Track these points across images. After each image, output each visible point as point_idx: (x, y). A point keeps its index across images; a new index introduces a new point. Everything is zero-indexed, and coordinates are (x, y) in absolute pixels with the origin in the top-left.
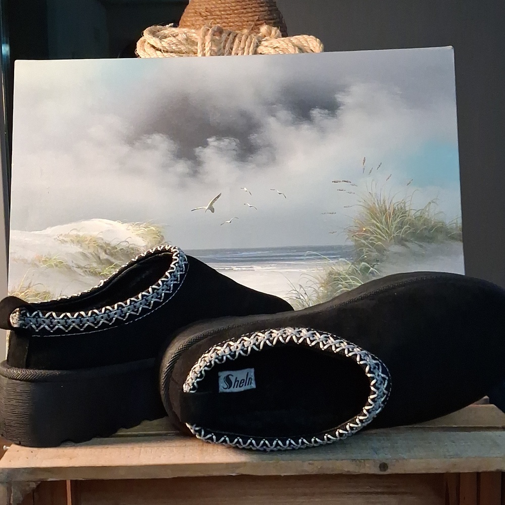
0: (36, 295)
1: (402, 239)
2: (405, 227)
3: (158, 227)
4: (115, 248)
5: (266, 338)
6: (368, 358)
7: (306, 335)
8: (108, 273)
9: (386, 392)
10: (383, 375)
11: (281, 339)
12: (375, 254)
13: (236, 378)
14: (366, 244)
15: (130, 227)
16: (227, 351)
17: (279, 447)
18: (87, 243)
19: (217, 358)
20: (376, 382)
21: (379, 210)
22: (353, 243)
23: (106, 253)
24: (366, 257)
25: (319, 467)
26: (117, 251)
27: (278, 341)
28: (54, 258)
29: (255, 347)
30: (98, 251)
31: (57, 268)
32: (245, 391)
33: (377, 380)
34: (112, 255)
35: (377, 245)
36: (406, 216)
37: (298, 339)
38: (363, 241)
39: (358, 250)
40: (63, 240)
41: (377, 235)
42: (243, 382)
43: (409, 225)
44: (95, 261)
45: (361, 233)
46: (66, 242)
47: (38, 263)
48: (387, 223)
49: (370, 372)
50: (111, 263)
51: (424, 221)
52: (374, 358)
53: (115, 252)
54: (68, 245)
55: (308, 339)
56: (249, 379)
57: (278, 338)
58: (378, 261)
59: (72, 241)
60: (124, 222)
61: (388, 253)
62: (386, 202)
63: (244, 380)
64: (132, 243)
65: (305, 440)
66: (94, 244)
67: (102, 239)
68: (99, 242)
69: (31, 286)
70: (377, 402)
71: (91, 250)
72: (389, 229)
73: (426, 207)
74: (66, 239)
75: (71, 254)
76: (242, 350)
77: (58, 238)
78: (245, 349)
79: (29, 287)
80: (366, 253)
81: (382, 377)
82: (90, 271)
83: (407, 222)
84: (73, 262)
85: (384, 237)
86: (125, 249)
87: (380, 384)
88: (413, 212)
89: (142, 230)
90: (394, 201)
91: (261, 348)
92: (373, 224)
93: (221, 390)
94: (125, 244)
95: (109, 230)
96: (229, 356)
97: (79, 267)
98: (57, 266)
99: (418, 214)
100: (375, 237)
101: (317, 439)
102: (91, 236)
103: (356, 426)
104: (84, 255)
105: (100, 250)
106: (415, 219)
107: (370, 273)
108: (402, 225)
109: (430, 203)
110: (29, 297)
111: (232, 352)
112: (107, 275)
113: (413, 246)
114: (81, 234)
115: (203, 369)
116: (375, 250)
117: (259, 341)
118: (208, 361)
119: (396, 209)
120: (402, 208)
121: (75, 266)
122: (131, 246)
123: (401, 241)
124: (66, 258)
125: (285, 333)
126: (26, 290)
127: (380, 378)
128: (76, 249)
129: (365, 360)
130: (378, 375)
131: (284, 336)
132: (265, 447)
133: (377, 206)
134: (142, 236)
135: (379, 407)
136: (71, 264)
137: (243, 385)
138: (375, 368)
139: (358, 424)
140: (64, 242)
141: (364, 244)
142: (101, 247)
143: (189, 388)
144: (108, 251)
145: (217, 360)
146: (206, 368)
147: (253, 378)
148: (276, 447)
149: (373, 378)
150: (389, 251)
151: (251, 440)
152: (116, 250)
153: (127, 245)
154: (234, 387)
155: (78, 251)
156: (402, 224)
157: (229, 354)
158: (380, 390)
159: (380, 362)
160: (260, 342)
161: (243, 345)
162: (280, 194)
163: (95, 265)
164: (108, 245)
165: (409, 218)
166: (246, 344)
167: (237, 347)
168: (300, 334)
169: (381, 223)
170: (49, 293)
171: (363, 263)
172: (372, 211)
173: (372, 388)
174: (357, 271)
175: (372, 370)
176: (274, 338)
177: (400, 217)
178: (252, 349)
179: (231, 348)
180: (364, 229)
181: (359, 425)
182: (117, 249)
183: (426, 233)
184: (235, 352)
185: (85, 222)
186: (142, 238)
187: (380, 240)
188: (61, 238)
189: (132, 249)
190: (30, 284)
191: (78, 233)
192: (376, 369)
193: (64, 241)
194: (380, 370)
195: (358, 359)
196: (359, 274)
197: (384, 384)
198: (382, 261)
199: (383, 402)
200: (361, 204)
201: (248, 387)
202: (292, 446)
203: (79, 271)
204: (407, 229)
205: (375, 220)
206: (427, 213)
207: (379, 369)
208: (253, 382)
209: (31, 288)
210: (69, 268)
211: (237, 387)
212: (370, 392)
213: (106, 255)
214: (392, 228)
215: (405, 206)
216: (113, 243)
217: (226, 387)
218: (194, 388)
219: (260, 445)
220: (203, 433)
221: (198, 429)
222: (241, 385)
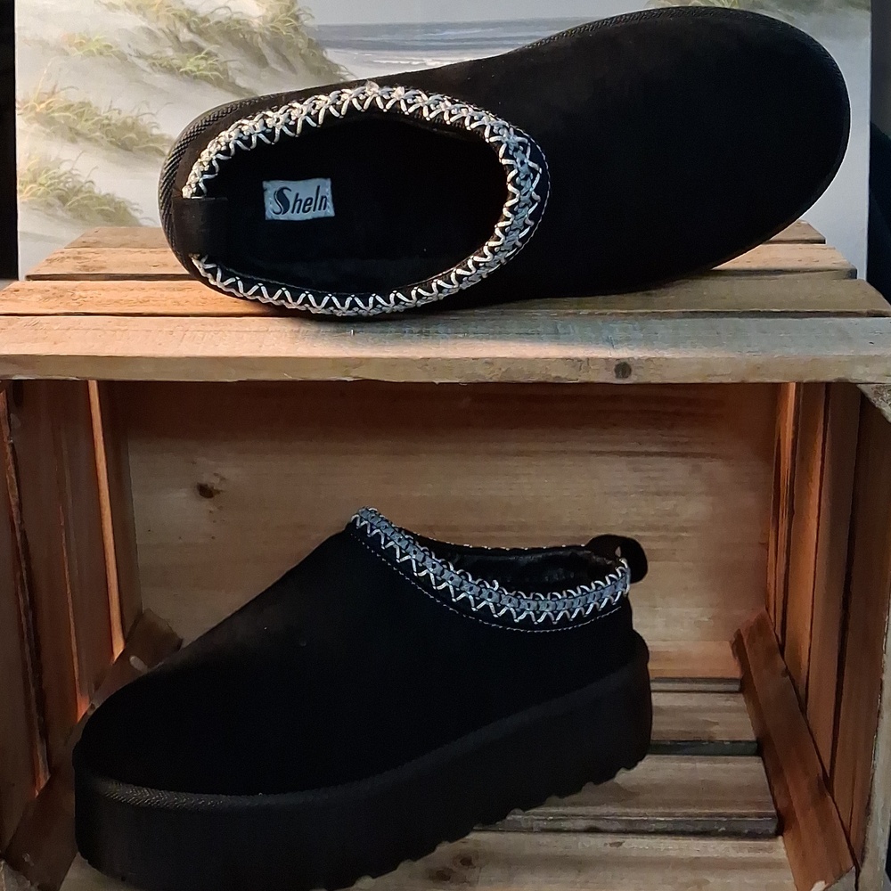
0: (68, 108)
4: (205, 20)
5: (329, 101)
6: (506, 131)
7: (400, 96)
8: (195, 69)
9: (538, 197)
10: (531, 164)
11: (355, 102)
13: (297, 195)
16: (259, 127)
17: (356, 309)
18: (154, 9)
19: (239, 139)
20: (517, 175)
23: (190, 30)
26: (210, 26)
27: (351, 106)
28: (96, 38)
29: (309, 121)
30: (175, 25)
31: (102, 57)
33: (519, 172)
34: (200, 33)
37: (385, 101)
42: (310, 204)
44: (171, 44)
46: (117, 8)
47: (66, 48)
49: (506, 155)
50: (200, 50)
52: (517, 133)
53: (207, 28)
54: (120, 13)
55: (402, 103)
56: (322, 198)
57: (351, 101)
59: (129, 7)
63: (312, 199)
64: (237, 10)
65: (399, 295)
66: (167, 11)
67: (183, 3)
68: (177, 7)
69: (57, 90)
70: (520, 215)
71: (163, 24)
76: (286, 124)
78: (292, 123)
79: (53, 93)
81: (529, 167)
82: (160, 65)
84: (129, 46)
86: (224, 21)
87: (525, 179)
91: (320, 121)
93: (270, 214)
94: (223, 12)
96: (262, 136)
97: (140, 56)
98: (101, 54)
101: (420, 290)
103: (483, 260)
104: (150, 32)
105: (178, 24)
110: (53, 112)
111: (267, 128)
112: (192, 71)
115: (214, 158)
117: (317, 108)
118: (223, 143)
121: (133, 54)
122: (235, 16)
124: (118, 40)
125: (364, 94)
126: (48, 98)
127: (524, 169)
129: (499, 135)
130: (522, 163)
131: (362, 97)
132: (332, 308)
135: (526, 226)
136: (127, 50)
137: (309, 209)
138: (516, 150)
139: (486, 257)
140: (112, 7)
142: (181, 18)
143: (191, 192)
144: (193, 26)
145: (239, 143)
146: (220, 156)
147: (329, 196)
148: (350, 309)
149: (511, 167)
151: (307, 295)
152: (207, 25)
153: (228, 15)
154: (293, 212)
157: (263, 132)
158: (524, 190)
159: (529, 141)
160: (319, 110)
161: (290, 117)
163: (170, 53)
164: (194, 13)
166: (295, 114)
167: (278, 120)
168: (390, 95)
170: (89, 104)
173: (510, 188)
175: (511, 153)
176: (343, 102)
178: (305, 122)
179: (268, 121)
181: (489, 257)
182: (209, 21)
184: (274, 128)
189: (238, 22)
190: (55, 87)
192: (519, 152)
193: (114, 5)
194: (528, 154)
195: (487, 133)
197: (533, 181)
199: (532, 217)
201: (321, 214)
202: (380, 306)
203: (140, 62)
207: (524, 152)
208: (330, 204)
209: (56, 95)
210: (123, 57)
211: (298, 212)
212: (505, 195)
213: (191, 35)
216: (203, 11)
217: (278, 210)
218: (199, 192)
219: (323, 305)
220: (219, 275)
221: (209, 266)
222: (307, 208)
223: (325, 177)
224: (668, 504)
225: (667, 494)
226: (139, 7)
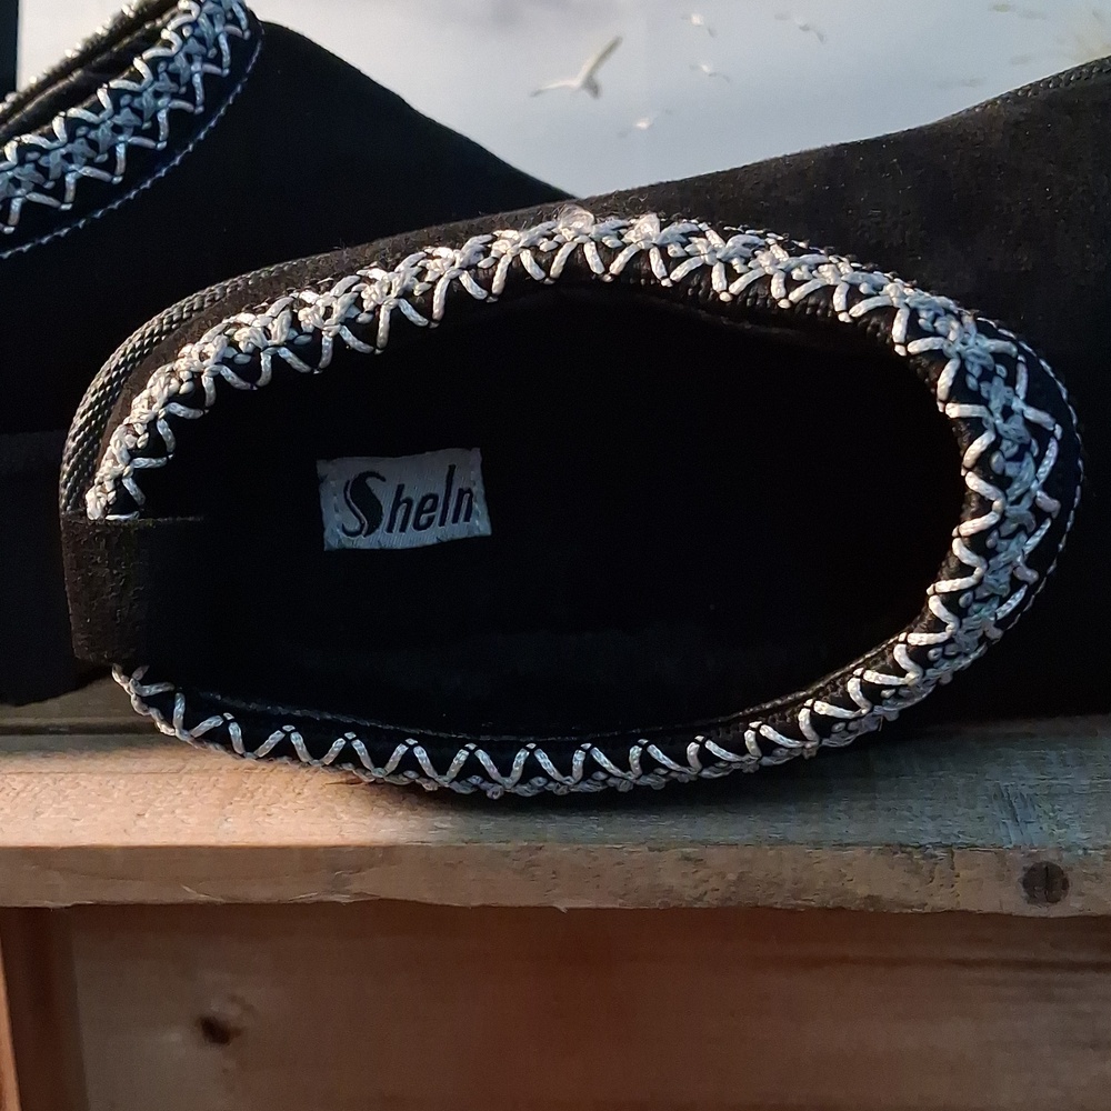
5: (459, 260)
6: (955, 324)
7: (647, 238)
9: (1050, 504)
10: (1032, 414)
11: (527, 259)
13: (400, 489)
16: (279, 331)
17: (539, 781)
19: (225, 361)
20: (994, 447)
25: (732, 877)
27: (516, 271)
29: (407, 309)
32: (443, 547)
33: (999, 438)
37: (608, 255)
42: (433, 509)
49: (959, 392)
52: (984, 330)
55: (655, 257)
56: (461, 493)
57: (517, 258)
63: (435, 498)
65: (655, 751)
70: (1002, 558)
76: (348, 322)
78: (363, 318)
81: (1027, 422)
87: (1018, 458)
91: (437, 310)
93: (334, 537)
96: (285, 353)
101: (710, 745)
103: (893, 680)
111: (300, 332)
115: (162, 413)
117: (429, 278)
118: (184, 375)
125: (550, 237)
127: (1014, 427)
129: (935, 334)
130: (1007, 412)
131: (545, 245)
132: (475, 780)
135: (1015, 584)
137: (430, 520)
138: (987, 375)
139: (902, 673)
143: (103, 502)
145: (226, 372)
146: (177, 409)
147: (478, 489)
148: (524, 779)
149: (976, 427)
151: (411, 748)
154: (390, 529)
157: (289, 344)
158: (1016, 489)
159: (1021, 351)
160: (434, 284)
161: (358, 302)
166: (370, 295)
167: (328, 311)
168: (620, 237)
173: (973, 482)
175: (972, 382)
176: (497, 260)
178: (396, 314)
179: (302, 315)
181: (911, 675)
184: (317, 333)
192: (997, 382)
194: (1021, 387)
195: (898, 330)
197: (1038, 461)
199: (1033, 560)
201: (456, 531)
202: (602, 776)
207: (1011, 381)
208: (479, 507)
211: (403, 529)
212: (956, 502)
217: (354, 526)
218: (122, 502)
219: (453, 770)
220: (179, 709)
221: (151, 690)
222: (424, 519)
223: (467, 445)
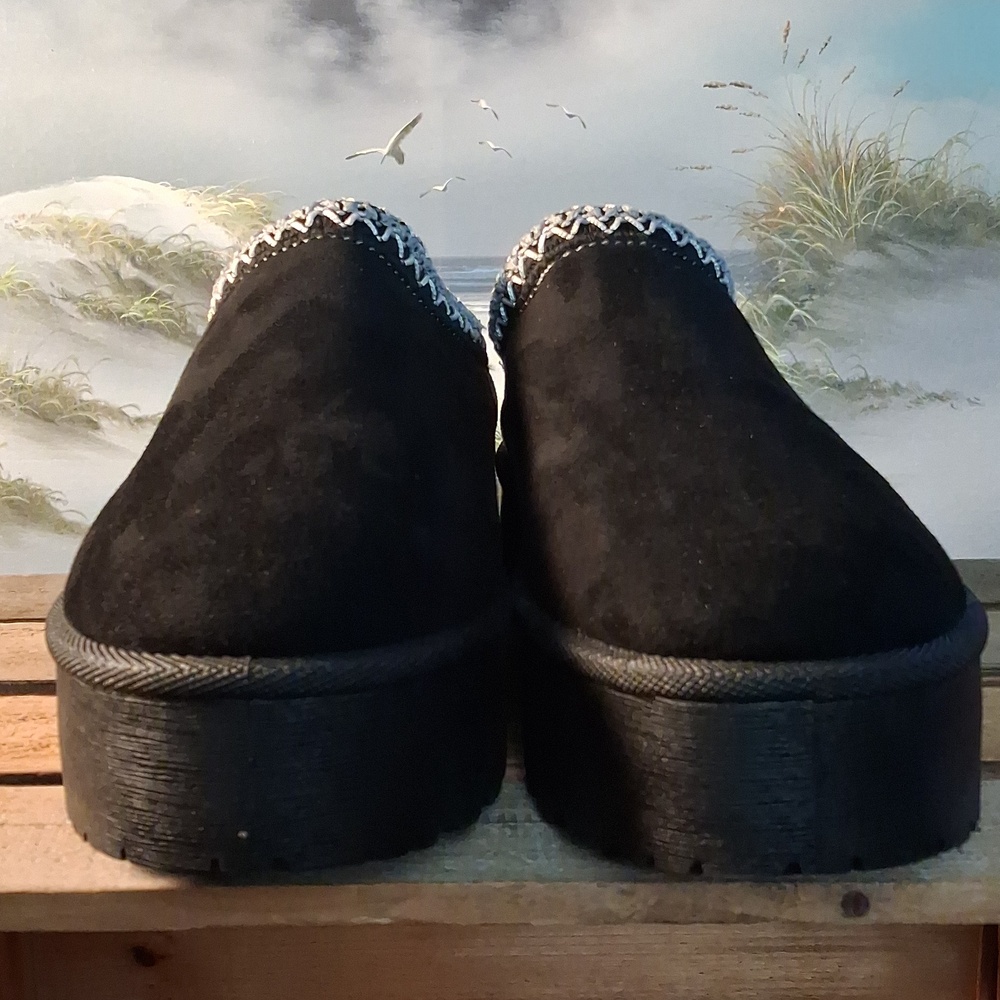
1: (879, 236)
2: (885, 203)
3: (263, 199)
4: (155, 251)
8: (140, 315)
12: (807, 273)
14: (785, 246)
15: (193, 199)
18: (86, 237)
21: (819, 158)
22: (752, 246)
23: (135, 265)
24: (783, 280)
26: (162, 259)
28: (7, 273)
30: (114, 258)
31: (15, 299)
34: (148, 268)
35: (813, 249)
36: (888, 175)
38: (779, 241)
39: (764, 263)
40: (27, 228)
41: (813, 223)
43: (896, 199)
44: (108, 283)
45: (775, 220)
46: (36, 234)
48: (840, 191)
50: (147, 290)
51: (936, 188)
53: (157, 262)
54: (40, 242)
58: (812, 291)
59: (51, 233)
60: (177, 186)
61: (840, 270)
62: (840, 139)
64: (198, 239)
66: (104, 239)
67: (125, 229)
68: (118, 234)
71: (98, 257)
72: (844, 210)
73: (940, 153)
74: (35, 228)
75: (48, 264)
77: (14, 224)
80: (786, 269)
82: (95, 309)
83: (891, 191)
84: (53, 285)
85: (830, 230)
86: (181, 254)
88: (905, 167)
89: (223, 208)
90: (860, 138)
92: (805, 197)
94: (179, 241)
95: (140, 207)
98: (13, 294)
99: (920, 170)
100: (810, 230)
102: (96, 220)
104: (80, 267)
105: (119, 258)
106: (911, 182)
107: (793, 321)
108: (877, 197)
109: (950, 142)
112: (138, 318)
113: (904, 253)
114: (71, 214)
116: (808, 264)
119: (865, 155)
120: (878, 155)
121: (57, 294)
122: (196, 247)
123: (873, 241)
124: (36, 276)
128: (58, 253)
133: (817, 149)
134: (223, 222)
136: (48, 290)
140: (28, 233)
141: (780, 248)
142: (123, 248)
144: (139, 259)
150: (842, 265)
152: (159, 257)
153: (187, 245)
155: (66, 257)
156: (878, 195)
162: (571, 116)
163: (107, 293)
164: (140, 242)
165: (898, 180)
169: (826, 193)
171: (776, 296)
172: (805, 165)
174: (759, 316)
177: (875, 179)
180: (782, 209)
182: (160, 253)
183: (937, 220)
185: (82, 184)
186: (224, 225)
187: (821, 237)
188: (23, 224)
189: (200, 254)
191: (65, 213)
193: (31, 230)
196: (765, 324)
198: (823, 293)
200: (776, 143)
203: (66, 306)
204: (888, 210)
205: (810, 185)
206: (941, 169)
210: (43, 300)
213: (136, 270)
214: (853, 206)
215: (887, 152)
216: (153, 239)
224: (831, 964)
225: (829, 949)
226: (65, 234)
